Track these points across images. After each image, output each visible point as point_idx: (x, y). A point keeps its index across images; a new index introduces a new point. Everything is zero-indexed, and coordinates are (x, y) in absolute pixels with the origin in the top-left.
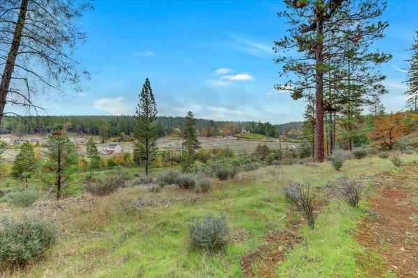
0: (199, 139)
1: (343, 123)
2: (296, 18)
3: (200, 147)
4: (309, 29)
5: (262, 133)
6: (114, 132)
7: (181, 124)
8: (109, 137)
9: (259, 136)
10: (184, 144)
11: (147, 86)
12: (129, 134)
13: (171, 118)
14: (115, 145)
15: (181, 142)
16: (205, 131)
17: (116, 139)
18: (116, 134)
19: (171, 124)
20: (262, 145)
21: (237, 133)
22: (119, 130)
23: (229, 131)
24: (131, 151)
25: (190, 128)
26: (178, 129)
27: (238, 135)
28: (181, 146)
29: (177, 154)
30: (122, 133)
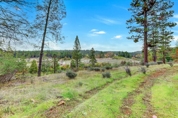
0: (97, 59)
1: (159, 51)
2: (136, 11)
3: (97, 62)
4: (141, 14)
5: (124, 56)
6: (62, 56)
7: (89, 53)
8: (60, 58)
9: (122, 57)
10: (90, 61)
11: (77, 39)
12: (68, 57)
13: (84, 50)
14: (63, 62)
15: (89, 60)
16: (98, 56)
17: (63, 59)
18: (63, 57)
19: (85, 53)
20: (123, 61)
21: (113, 56)
22: (64, 56)
23: (109, 55)
24: (70, 64)
25: (93, 54)
26: (87, 55)
27: (113, 57)
28: (89, 62)
29: (88, 65)
30: (66, 57)
